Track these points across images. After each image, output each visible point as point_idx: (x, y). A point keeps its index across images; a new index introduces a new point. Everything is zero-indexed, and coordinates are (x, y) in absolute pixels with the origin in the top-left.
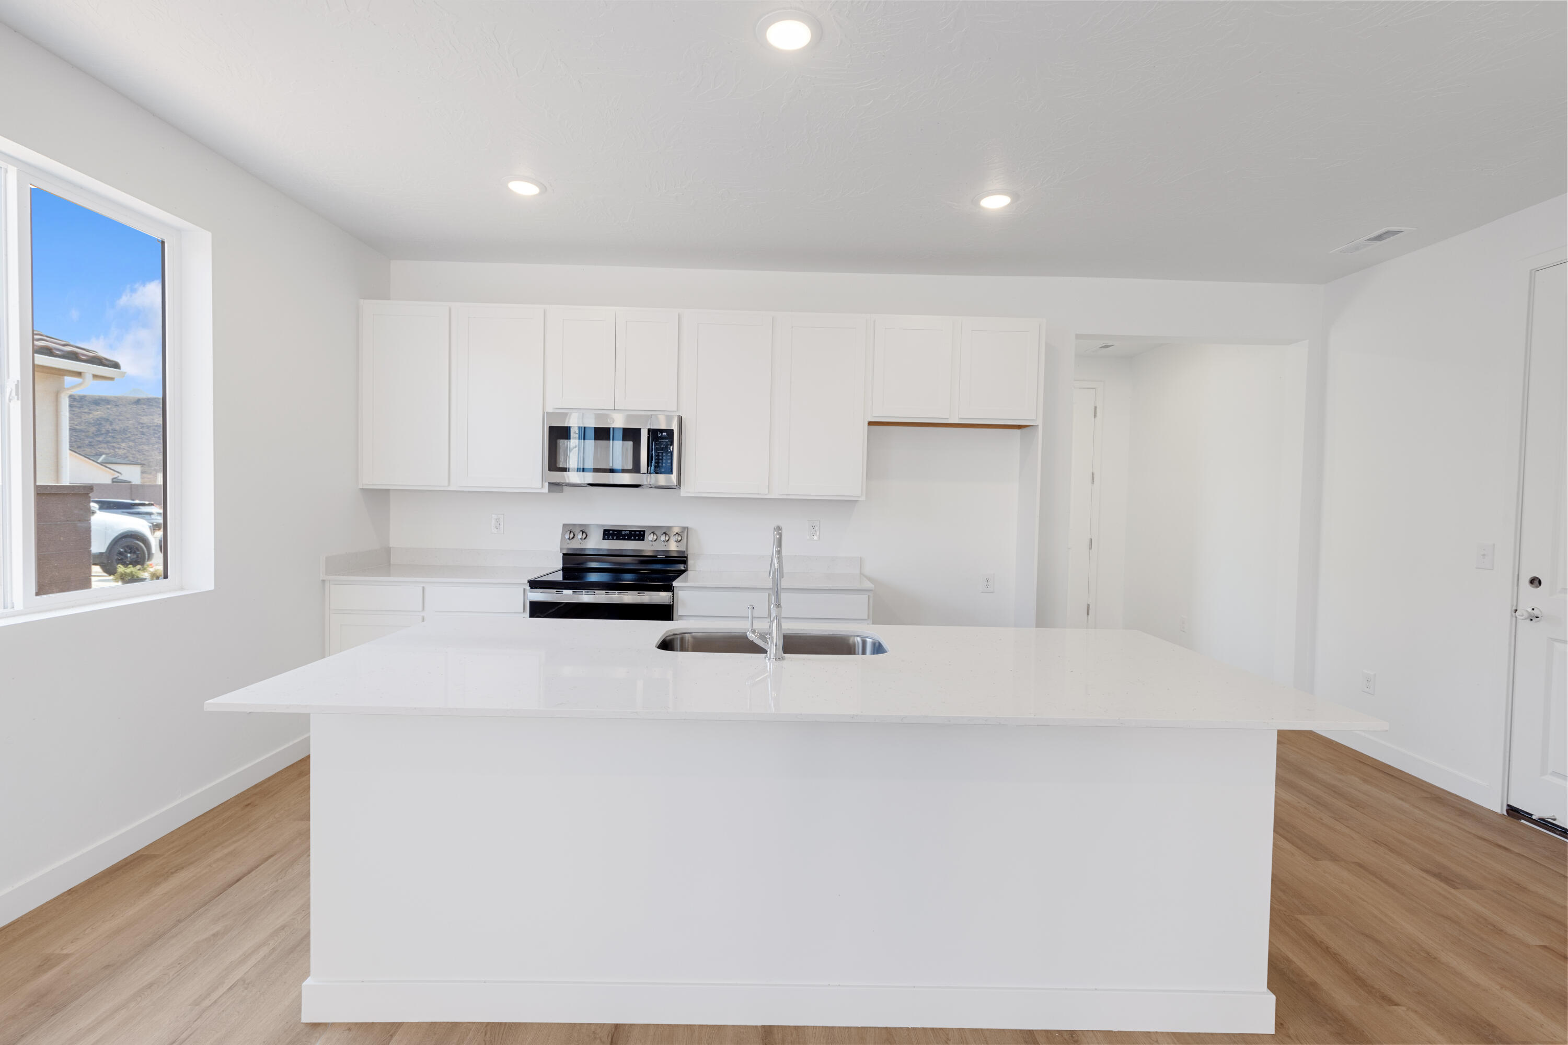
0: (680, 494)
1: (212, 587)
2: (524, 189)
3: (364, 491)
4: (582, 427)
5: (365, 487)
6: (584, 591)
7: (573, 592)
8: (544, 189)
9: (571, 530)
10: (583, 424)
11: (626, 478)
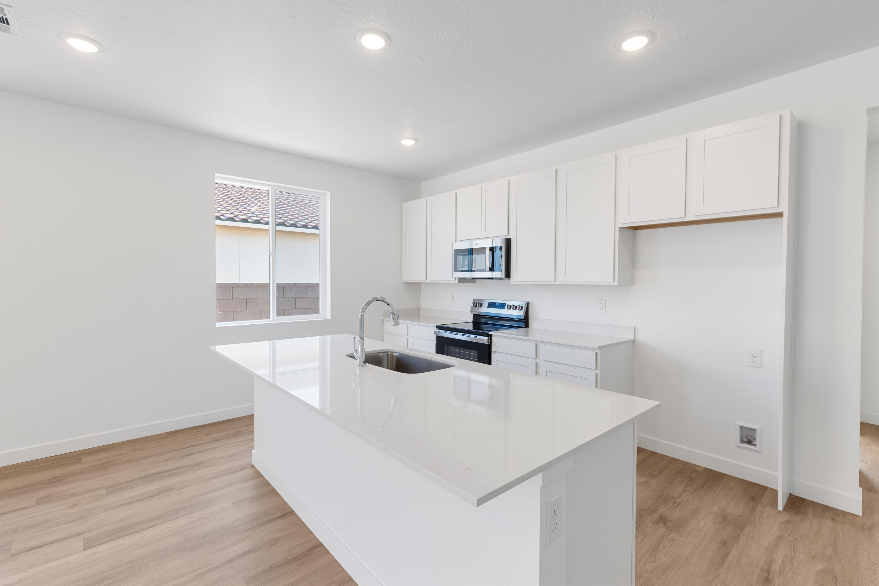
0: (510, 283)
1: (330, 319)
2: (408, 143)
3: (406, 283)
4: (470, 249)
5: (405, 282)
6: (466, 334)
7: (462, 334)
8: (417, 141)
9: (477, 304)
10: (472, 246)
11: (489, 274)
